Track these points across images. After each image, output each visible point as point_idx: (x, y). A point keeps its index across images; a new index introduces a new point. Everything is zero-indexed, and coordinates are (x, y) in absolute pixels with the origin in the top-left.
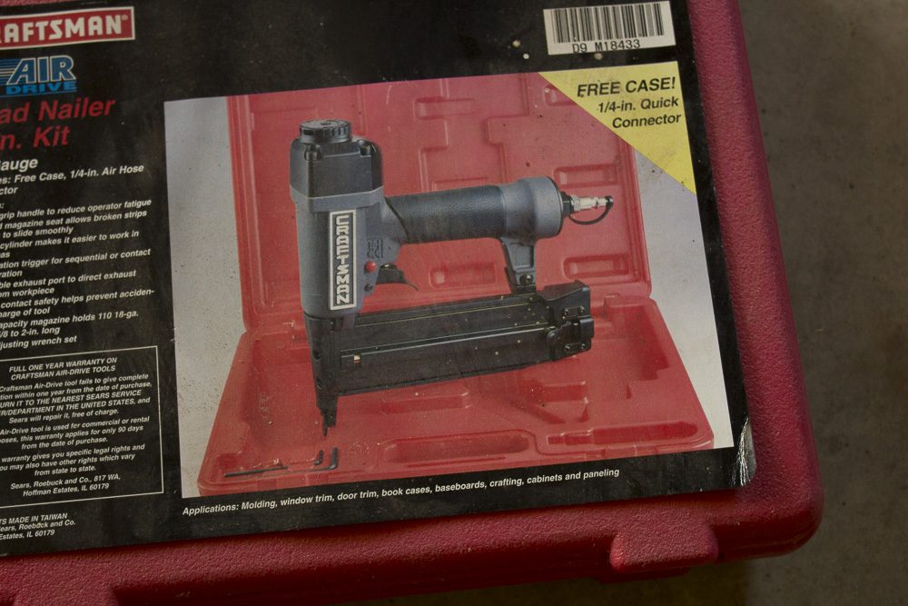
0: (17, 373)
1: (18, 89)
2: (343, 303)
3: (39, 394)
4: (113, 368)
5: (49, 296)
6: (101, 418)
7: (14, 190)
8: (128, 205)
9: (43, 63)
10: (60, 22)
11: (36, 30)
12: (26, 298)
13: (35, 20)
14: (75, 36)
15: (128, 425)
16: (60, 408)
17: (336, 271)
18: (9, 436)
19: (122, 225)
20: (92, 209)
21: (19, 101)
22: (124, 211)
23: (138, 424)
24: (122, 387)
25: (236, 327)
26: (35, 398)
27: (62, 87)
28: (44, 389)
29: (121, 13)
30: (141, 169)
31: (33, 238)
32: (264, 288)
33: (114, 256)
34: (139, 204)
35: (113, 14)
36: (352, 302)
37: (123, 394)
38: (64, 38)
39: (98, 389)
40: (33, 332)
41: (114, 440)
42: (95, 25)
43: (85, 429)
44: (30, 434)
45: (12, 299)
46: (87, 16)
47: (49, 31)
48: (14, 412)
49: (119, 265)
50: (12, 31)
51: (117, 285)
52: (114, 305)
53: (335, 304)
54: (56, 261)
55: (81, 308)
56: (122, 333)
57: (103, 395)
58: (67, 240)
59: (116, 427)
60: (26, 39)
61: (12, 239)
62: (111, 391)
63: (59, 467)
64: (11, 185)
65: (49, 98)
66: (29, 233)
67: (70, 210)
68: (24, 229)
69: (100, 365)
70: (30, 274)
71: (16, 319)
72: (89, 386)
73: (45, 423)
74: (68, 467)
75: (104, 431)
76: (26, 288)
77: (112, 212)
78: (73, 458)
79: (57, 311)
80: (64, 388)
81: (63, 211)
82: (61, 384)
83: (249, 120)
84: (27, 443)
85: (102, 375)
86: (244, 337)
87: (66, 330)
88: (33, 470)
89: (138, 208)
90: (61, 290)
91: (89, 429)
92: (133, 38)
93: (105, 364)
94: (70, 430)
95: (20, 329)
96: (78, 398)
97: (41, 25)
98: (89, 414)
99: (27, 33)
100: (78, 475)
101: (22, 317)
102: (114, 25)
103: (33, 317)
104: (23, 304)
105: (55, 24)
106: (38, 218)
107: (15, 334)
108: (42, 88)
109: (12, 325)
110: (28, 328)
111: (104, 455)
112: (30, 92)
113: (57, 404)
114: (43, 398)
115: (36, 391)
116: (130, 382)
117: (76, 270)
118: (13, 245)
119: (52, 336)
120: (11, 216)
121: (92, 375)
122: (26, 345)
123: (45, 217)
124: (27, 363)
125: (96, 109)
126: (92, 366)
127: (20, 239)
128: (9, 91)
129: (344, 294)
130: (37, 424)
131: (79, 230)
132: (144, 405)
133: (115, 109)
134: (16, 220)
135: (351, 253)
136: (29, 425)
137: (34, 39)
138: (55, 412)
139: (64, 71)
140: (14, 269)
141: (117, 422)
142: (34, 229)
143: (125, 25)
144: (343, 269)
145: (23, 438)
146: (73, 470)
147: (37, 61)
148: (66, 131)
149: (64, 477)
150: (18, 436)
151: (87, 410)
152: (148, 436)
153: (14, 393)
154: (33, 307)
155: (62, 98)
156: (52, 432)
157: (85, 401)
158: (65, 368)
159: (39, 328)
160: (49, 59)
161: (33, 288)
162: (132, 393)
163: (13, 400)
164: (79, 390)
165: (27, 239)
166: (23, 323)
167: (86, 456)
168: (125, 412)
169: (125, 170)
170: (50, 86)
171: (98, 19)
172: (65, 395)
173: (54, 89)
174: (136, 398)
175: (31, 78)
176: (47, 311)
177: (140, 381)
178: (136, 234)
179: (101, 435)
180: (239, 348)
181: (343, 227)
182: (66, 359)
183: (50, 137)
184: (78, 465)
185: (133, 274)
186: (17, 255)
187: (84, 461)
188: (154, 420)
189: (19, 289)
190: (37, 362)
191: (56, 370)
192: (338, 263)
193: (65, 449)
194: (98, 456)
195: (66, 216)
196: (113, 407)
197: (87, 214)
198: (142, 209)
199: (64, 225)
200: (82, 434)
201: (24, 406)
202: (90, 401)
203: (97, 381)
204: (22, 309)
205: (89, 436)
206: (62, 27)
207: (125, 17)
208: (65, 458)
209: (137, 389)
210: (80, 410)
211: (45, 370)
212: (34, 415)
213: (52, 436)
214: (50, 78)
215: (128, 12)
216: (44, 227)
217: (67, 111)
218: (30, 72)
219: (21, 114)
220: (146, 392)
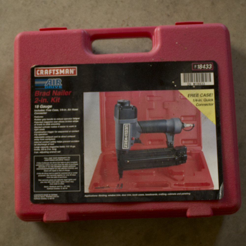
0: (46, 159)
1: (48, 87)
2: (125, 147)
3: (51, 165)
4: (69, 160)
5: (54, 141)
6: (66, 172)
7: (46, 113)
8: (74, 119)
9: (54, 80)
11: (52, 72)
12: (48, 141)
13: (52, 69)
14: (62, 74)
15: (72, 174)
16: (56, 169)
17: (124, 139)
18: (44, 174)
19: (72, 124)
20: (65, 119)
21: (48, 90)
22: (73, 120)
23: (75, 174)
24: (71, 164)
25: (99, 152)
26: (50, 166)
27: (58, 87)
28: (52, 164)
29: (74, 68)
30: (77, 110)
31: (50, 126)
32: (106, 142)
33: (70, 132)
34: (76, 119)
35: (72, 68)
36: (128, 147)
37: (71, 166)
38: (59, 74)
39: (65, 164)
40: (50, 149)
41: (69, 177)
42: (67, 71)
43: (62, 174)
44: (49, 174)
45: (45, 141)
46: (65, 69)
47: (56, 72)
48: (45, 169)
49: (71, 134)
50: (46, 71)
51: (70, 139)
52: (70, 144)
53: (124, 147)
54: (56, 132)
55: (61, 144)
56: (71, 151)
57: (66, 166)
58: (59, 127)
59: (69, 174)
60: (50, 74)
61: (45, 126)
62: (68, 165)
63: (55, 183)
65: (55, 90)
66: (49, 124)
67: (59, 119)
68: (48, 123)
69: (66, 159)
70: (50, 135)
71: (46, 146)
72: (63, 164)
73: (52, 172)
74: (58, 183)
75: (67, 175)
76: (48, 138)
77: (70, 120)
78: (59, 181)
79: (56, 144)
80: (57, 164)
81: (58, 119)
82: (56, 163)
83: (105, 98)
84: (48, 176)
85: (66, 161)
86: (101, 154)
87: (58, 149)
88: (49, 183)
89: (76, 120)
90: (57, 139)
91: (63, 174)
92: (76, 75)
93: (67, 159)
94: (58, 174)
95: (47, 148)
96: (60, 167)
97: (54, 70)
98: (63, 171)
99: (50, 72)
100: (60, 185)
101: (47, 146)
102: (72, 71)
103: (50, 146)
104: (47, 142)
105: (57, 70)
106: (52, 121)
107: (46, 149)
108: (53, 87)
109: (45, 147)
110: (49, 148)
111: (66, 181)
112: (50, 88)
113: (55, 168)
114: (52, 166)
115: (50, 164)
116: (73, 163)
117: (61, 134)
118: (45, 127)
119: (54, 151)
120: (45, 119)
121: (64, 161)
122: (48, 152)
123: (53, 121)
124: (48, 157)
125: (66, 93)
126: (64, 159)
127: (47, 126)
128: (45, 87)
129: (126, 145)
130: (50, 172)
131: (62, 124)
132: (76, 169)
133: (71, 94)
134: (46, 121)
135: (128, 135)
136: (49, 172)
137: (52, 74)
138: (55, 170)
139: (59, 83)
140: (46, 133)
141: (69, 173)
142: (51, 123)
143: (75, 72)
144: (126, 139)
145: (47, 175)
146: (59, 184)
147: (52, 80)
148: (59, 99)
149: (57, 185)
150: (46, 175)
151: (62, 170)
152: (77, 177)
153: (45, 164)
154: (50, 143)
155: (58, 90)
156: (54, 174)
157: (62, 167)
158: (57, 159)
159: (51, 148)
160: (55, 80)
161: (50, 138)
162: (73, 166)
163: (45, 166)
164: (60, 165)
165: (49, 126)
166: (48, 147)
167: (62, 181)
168: (72, 171)
169: (73, 110)
171: (68, 70)
172: (57, 165)
173: (56, 87)
174: (74, 167)
175: (51, 84)
176: (53, 144)
177: (75, 163)
178: (76, 126)
179: (66, 176)
180: (100, 157)
181: (127, 128)
182: (58, 157)
183: (55, 100)
184: (60, 183)
185: (74, 136)
186: (47, 130)
187: (62, 182)
188: (78, 173)
189: (47, 138)
190: (51, 157)
191: (55, 159)
192: (125, 137)
193: (57, 179)
194: (65, 181)
195: (58, 121)
196: (69, 169)
197: (64, 120)
198: (77, 120)
199: (58, 123)
200: (61, 175)
201: (47, 167)
202: (63, 167)
203: (65, 163)
204: (47, 143)
205: (63, 176)
206: (59, 71)
207: (75, 69)
208: (57, 181)
209: (74, 165)
210: (61, 169)
211: (52, 159)
212: (50, 170)
213: (54, 175)
214: (55, 84)
215: (75, 68)
216: (53, 123)
217: (59, 93)
218: (51, 83)
219: (48, 94)
220: (77, 166)
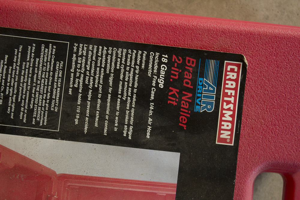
0: (60, 65)
1: (200, 84)
3: (47, 73)
4: (52, 109)
5: (94, 84)
6: (30, 100)
7: (150, 75)
8: (131, 128)
9: (212, 97)
10: (232, 108)
11: (230, 96)
12: (95, 73)
13: (235, 96)
14: (223, 115)
15: (24, 112)
16: (39, 82)
18: (31, 57)
19: (122, 123)
20: (133, 111)
21: (194, 83)
22: (129, 125)
23: (23, 117)
24: (43, 112)
25: (59, 170)
26: (46, 71)
27: (197, 104)
28: (49, 76)
29: (231, 139)
30: (148, 137)
31: (124, 80)
32: (76, 186)
33: (107, 117)
34: (130, 133)
35: (231, 135)
37: (39, 112)
38: (223, 109)
39: (44, 101)
40: (78, 74)
41: (18, 105)
42: (226, 126)
43: (26, 92)
44: (30, 67)
45: (96, 67)
46: (232, 122)
47: (228, 103)
48: (41, 61)
49: (102, 119)
50: (232, 85)
51: (92, 116)
52: (83, 114)
54: (110, 90)
55: (84, 98)
56: (69, 115)
57: (40, 103)
58: (120, 96)
59: (24, 107)
60: (226, 91)
61: (125, 71)
62: (42, 106)
63: (11, 78)
64: (153, 74)
65: (193, 98)
66: (126, 80)
67: (134, 100)
68: (129, 77)
69: (55, 103)
70: (106, 77)
71: (86, 68)
72: (46, 97)
73: (33, 74)
74: (10, 82)
75: (23, 101)
76: (100, 74)
77: (129, 120)
78: (14, 85)
79: (86, 87)
80: (48, 85)
81: (135, 96)
82: (50, 84)
83: (162, 193)
84: (26, 65)
85: (50, 104)
86: (54, 172)
87: (75, 90)
88: (12, 66)
89: (128, 132)
90: (95, 90)
91: (26, 94)
92: (217, 143)
93: (55, 106)
94: (27, 85)
95: (80, 69)
96: (42, 91)
97: (232, 100)
98: (33, 95)
99: (229, 92)
100: (6, 86)
101: (86, 70)
102: (225, 135)
103: (85, 75)
104: (92, 71)
105: (231, 106)
106: (133, 84)
107: (79, 66)
108: (199, 95)
109: (83, 65)
110: (80, 73)
111: (12, 99)
112: (198, 89)
113: (41, 81)
114: (45, 75)
115: (49, 72)
116: (44, 116)
117: (104, 99)
118: (122, 71)
119: (74, 83)
120: (137, 72)
121: (51, 99)
122: (72, 70)
123: (133, 88)
124: (63, 70)
125: (183, 119)
126: (55, 99)
127: (124, 74)
128: (201, 79)
130: (33, 70)
131: (123, 103)
132: (32, 121)
133: (182, 128)
134: (135, 74)
136: (34, 67)
138: (37, 79)
139: (206, 107)
140: (110, 70)
141: (26, 107)
142: (128, 82)
143: (224, 140)
145: (28, 63)
146: (8, 84)
147: (214, 95)
148: (175, 103)
149: (6, 80)
150: (30, 61)
151: (35, 94)
152: (17, 120)
153: (50, 62)
154: (90, 76)
155: (192, 104)
156: (28, 77)
157: (40, 94)
158: (57, 87)
159: (79, 78)
160: (213, 101)
161: (99, 77)
162: (39, 116)
163: (47, 61)
164: (45, 92)
165: (124, 78)
166: (83, 70)
167: (13, 91)
168: (30, 112)
169: (149, 128)
170: (200, 99)
171: (230, 128)
172: (44, 85)
173: (198, 101)
174: (36, 118)
175: (205, 91)
176: (87, 82)
177: (44, 120)
178: (116, 129)
179: (22, 99)
180: (49, 169)
182: (61, 88)
183: (173, 96)
184: (10, 87)
185: (96, 125)
186: (117, 72)
187: (11, 90)
188: (24, 124)
189: (100, 71)
190: (63, 75)
191: (57, 83)
193: (19, 82)
194: (12, 96)
195: (132, 98)
196: (34, 106)
197: (131, 107)
198: (127, 134)
199: (127, 96)
200: (24, 91)
201: (43, 66)
202: (39, 96)
203: (48, 101)
204: (90, 71)
205: (22, 94)
206: (229, 109)
207: (228, 141)
208: (15, 81)
209: (40, 119)
210: (36, 91)
211: (58, 77)
212: (38, 70)
213: (26, 77)
214: (204, 100)
215: (231, 142)
216: (128, 87)
217: (185, 106)
218: (209, 91)
219: (187, 83)
220: (38, 123)
